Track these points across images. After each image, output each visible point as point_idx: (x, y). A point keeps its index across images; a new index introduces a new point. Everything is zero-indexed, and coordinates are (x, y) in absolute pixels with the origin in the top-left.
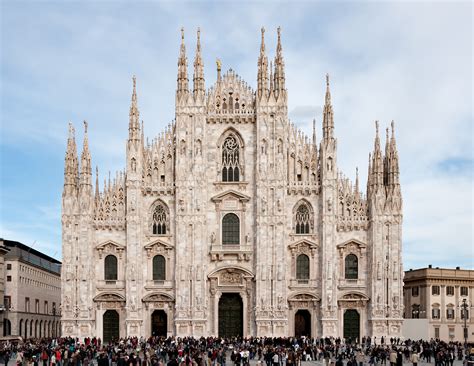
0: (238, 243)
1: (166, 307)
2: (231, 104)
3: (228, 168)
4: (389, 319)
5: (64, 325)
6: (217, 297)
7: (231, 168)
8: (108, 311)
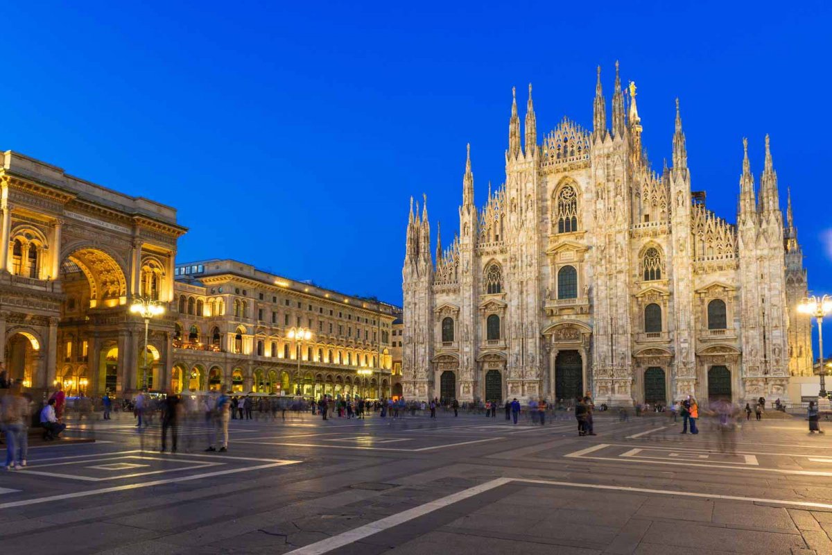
0: (575, 296)
1: (500, 367)
2: (565, 152)
3: (564, 218)
4: (768, 376)
5: (404, 386)
6: (553, 355)
7: (568, 218)
8: (445, 372)
